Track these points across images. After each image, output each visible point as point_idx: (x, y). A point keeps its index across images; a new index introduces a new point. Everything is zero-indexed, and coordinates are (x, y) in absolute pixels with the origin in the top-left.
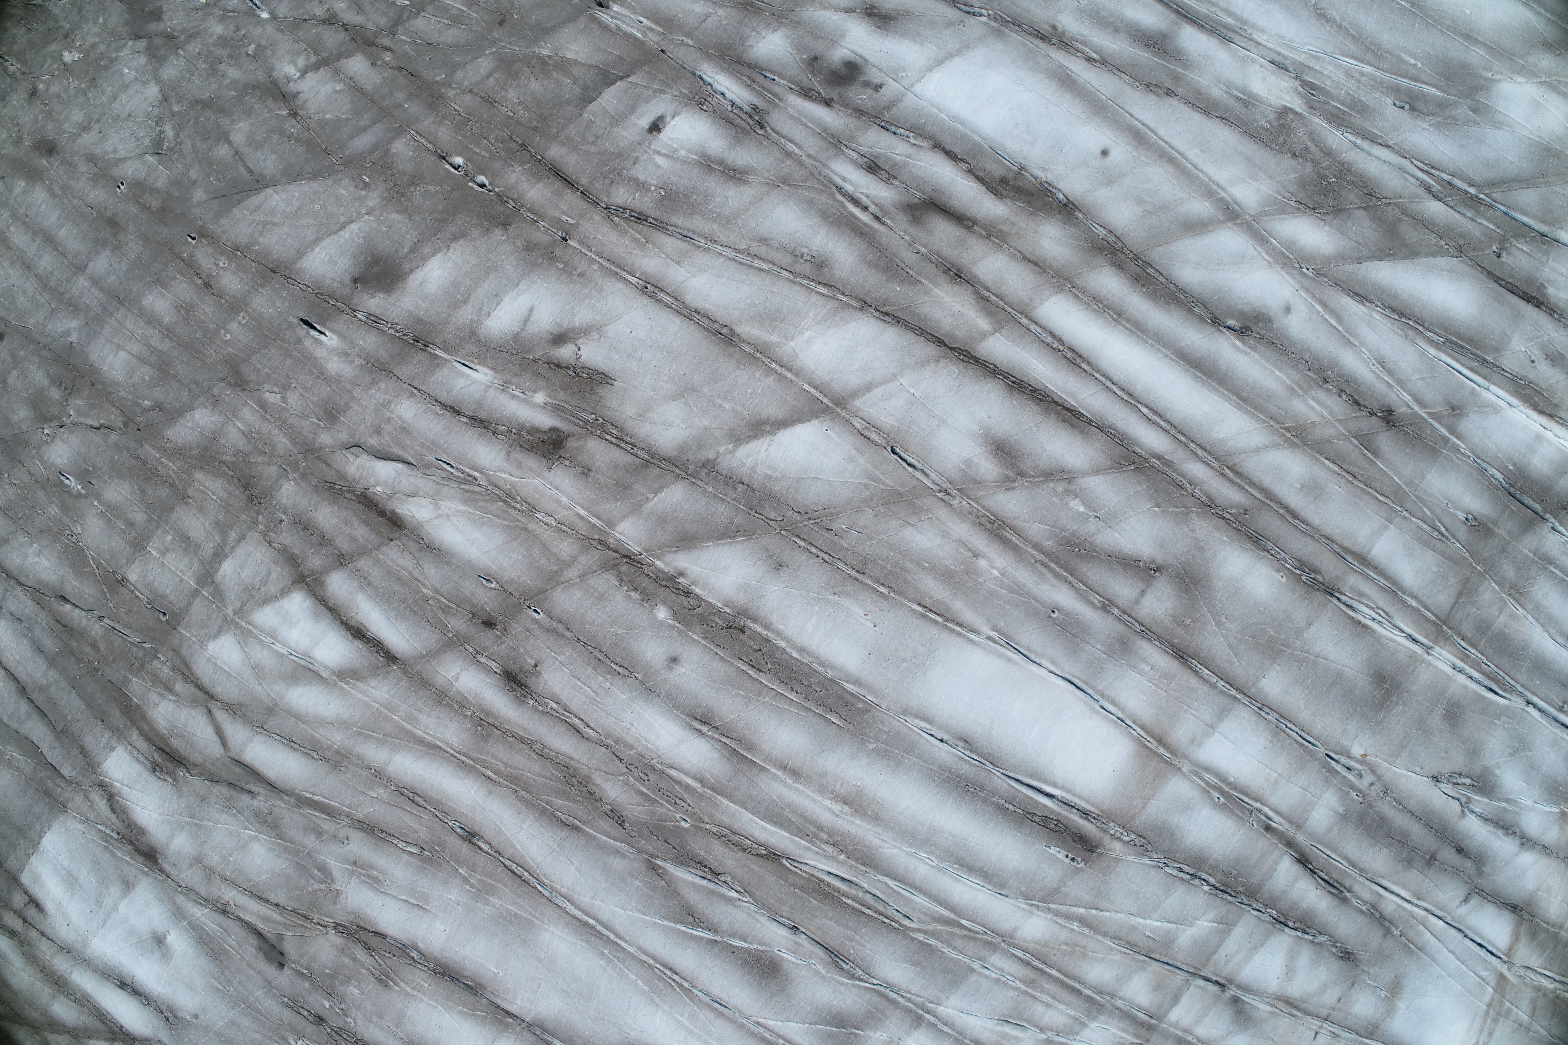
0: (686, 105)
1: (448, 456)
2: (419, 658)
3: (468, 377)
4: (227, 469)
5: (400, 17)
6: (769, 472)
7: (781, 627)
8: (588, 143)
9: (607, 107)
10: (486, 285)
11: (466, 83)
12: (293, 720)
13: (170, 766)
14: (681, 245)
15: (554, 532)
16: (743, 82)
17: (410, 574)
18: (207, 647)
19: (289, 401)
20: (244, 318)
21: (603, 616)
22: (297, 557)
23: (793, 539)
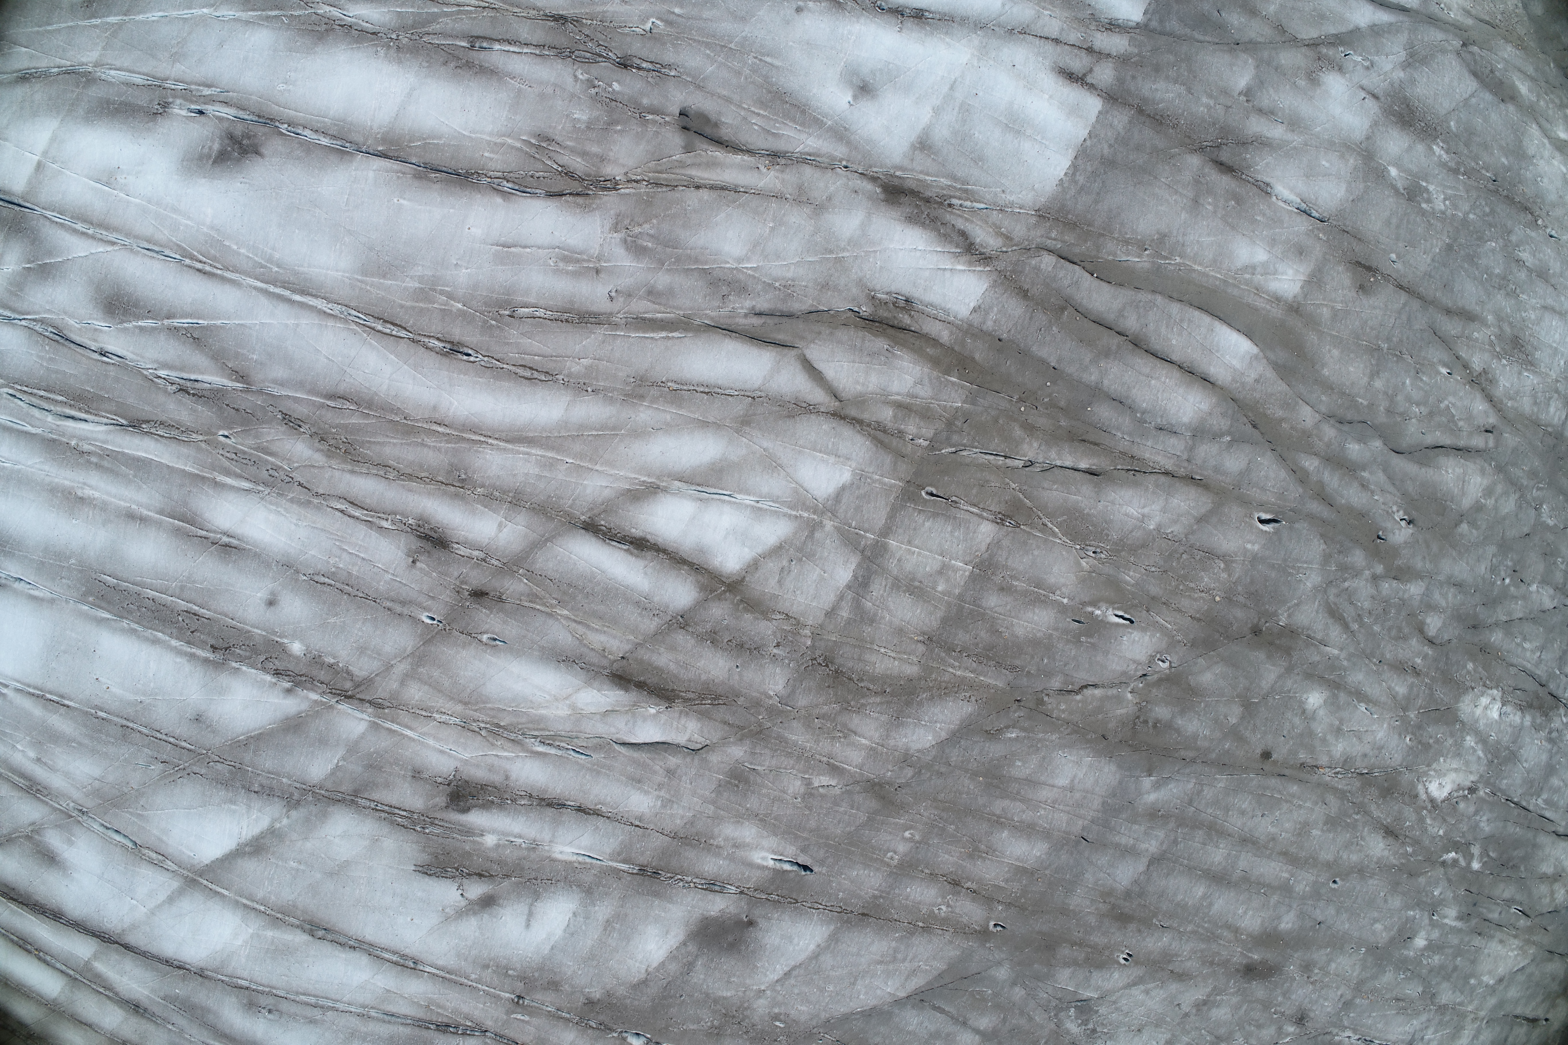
1: (577, 763)
2: (554, 537)
3: (580, 848)
4: (871, 687)
6: (233, 807)
7: (178, 660)
10: (589, 943)
12: (711, 419)
13: (883, 313)
14: (392, 1008)
15: (433, 707)
17: (588, 627)
18: (854, 474)
19: (799, 783)
20: (892, 858)
21: (356, 632)
22: (746, 610)
23: (193, 747)
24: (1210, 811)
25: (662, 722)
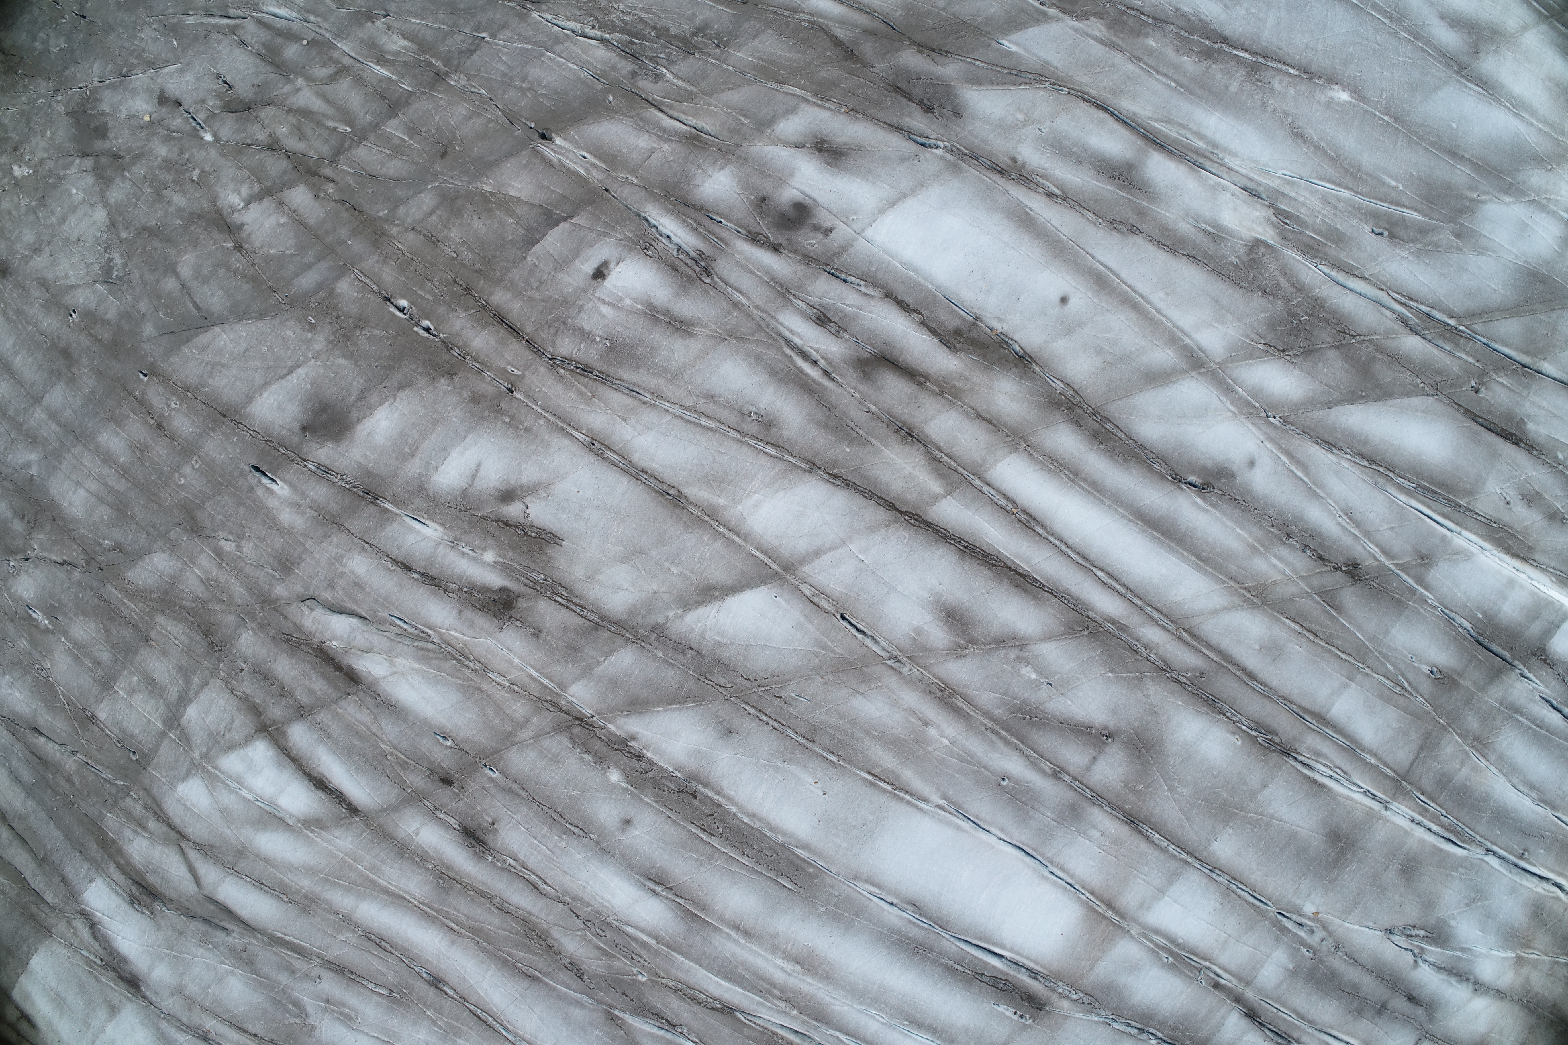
0: (631, 250)
1: (401, 612)
2: (380, 811)
3: (418, 532)
4: (187, 615)
5: (342, 145)
6: (719, 639)
7: (732, 793)
8: (532, 288)
9: (551, 251)
10: (433, 438)
11: (409, 220)
13: (147, 899)
14: (628, 400)
15: (507, 692)
16: (689, 225)
17: (369, 729)
18: (176, 789)
19: (244, 550)
20: (197, 462)
21: (556, 777)
22: (258, 707)
23: (743, 706)
25: (329, 633)
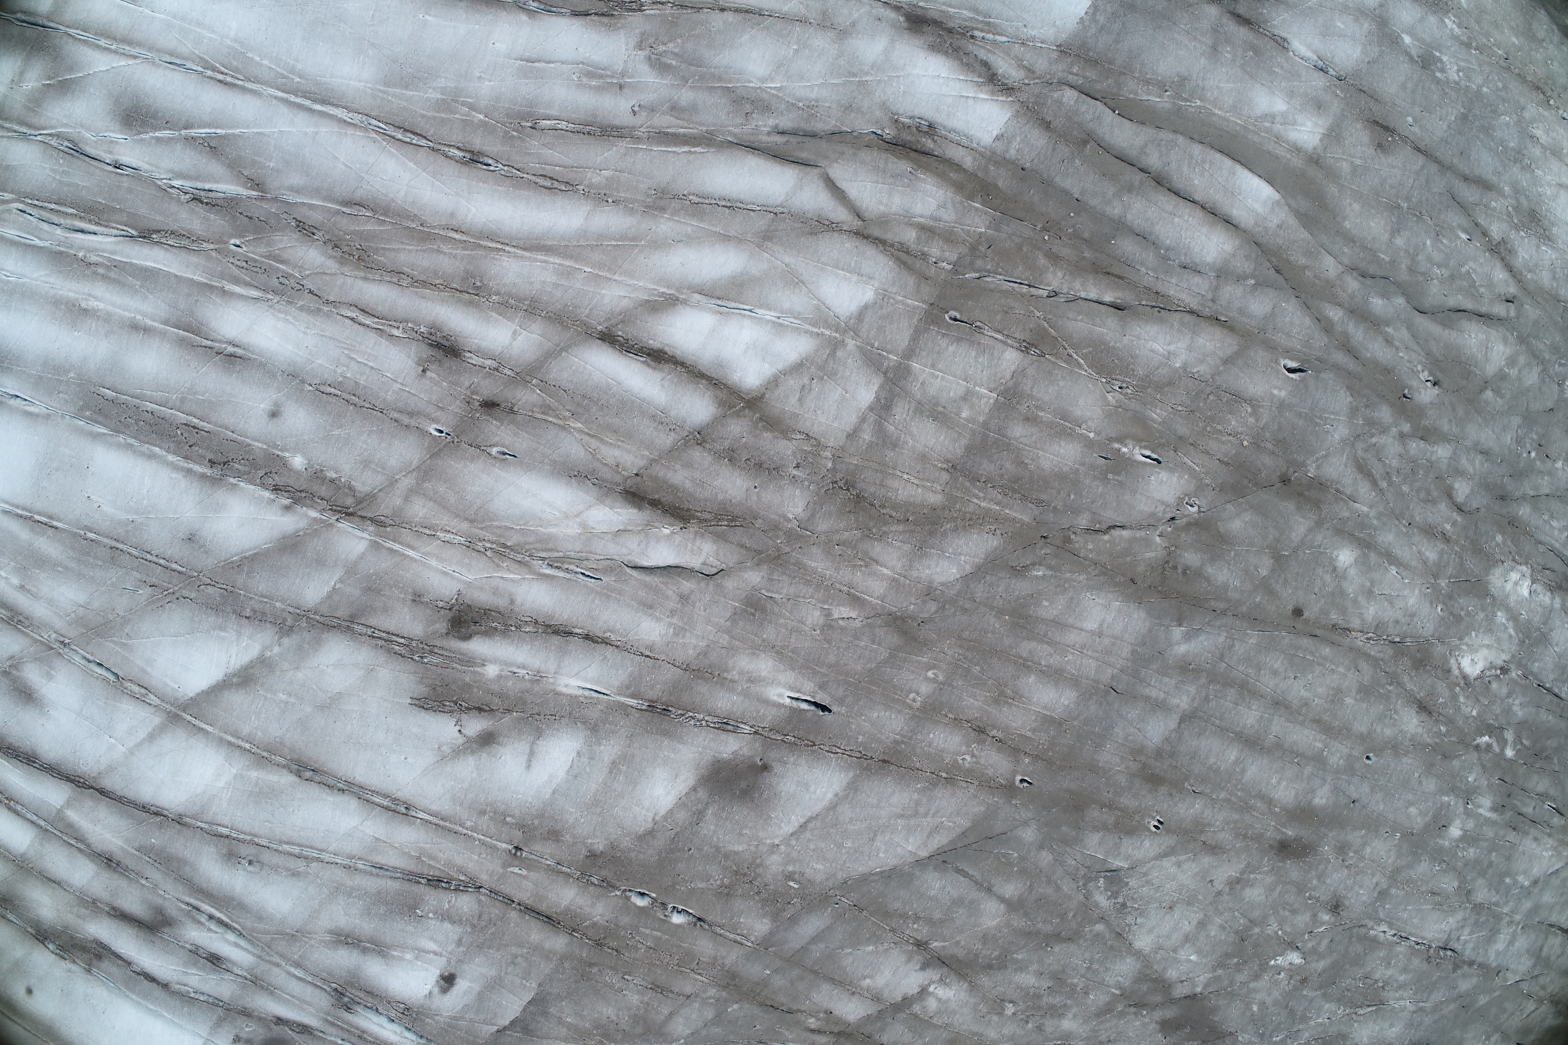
0: (422, 1006)
1: (586, 586)
2: (569, 346)
3: (586, 680)
4: (894, 514)
6: (222, 634)
7: (174, 475)
8: (522, 956)
9: (511, 996)
10: (594, 787)
11: (697, 1005)
12: (732, 233)
13: (906, 136)
14: (381, 859)
15: (437, 525)
16: (371, 1035)
17: (602, 441)
18: (877, 293)
19: (819, 613)
20: (914, 700)
21: (361, 444)
22: (765, 429)
23: (184, 570)
24: (1241, 668)
25: (676, 543)
